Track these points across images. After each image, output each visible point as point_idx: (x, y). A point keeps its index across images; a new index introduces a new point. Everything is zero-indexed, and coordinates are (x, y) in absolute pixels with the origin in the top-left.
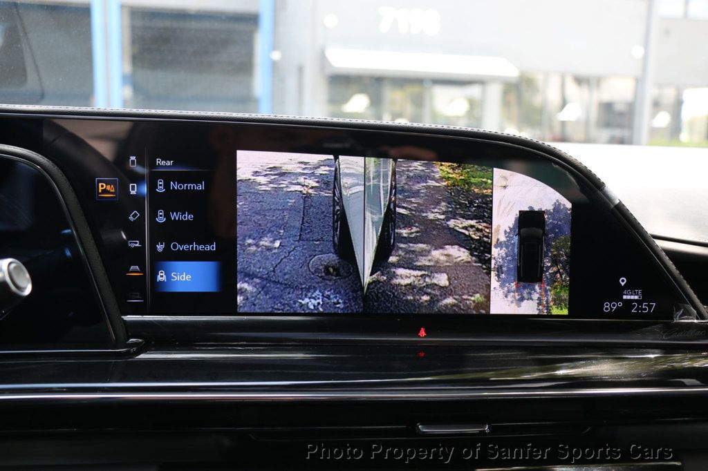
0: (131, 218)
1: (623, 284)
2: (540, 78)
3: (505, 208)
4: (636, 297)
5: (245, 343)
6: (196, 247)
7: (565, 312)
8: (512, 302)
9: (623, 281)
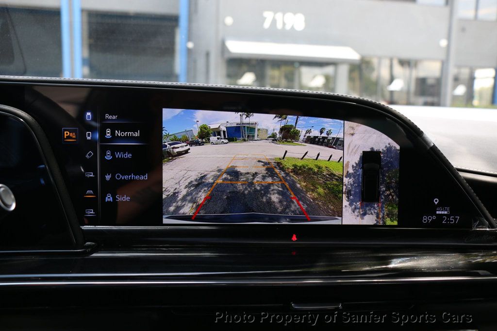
0: (87, 156)
1: (436, 203)
2: (375, 61)
3: (353, 149)
4: (446, 213)
5: (168, 245)
6: (134, 177)
7: (396, 223)
8: (358, 216)
9: (436, 201)
